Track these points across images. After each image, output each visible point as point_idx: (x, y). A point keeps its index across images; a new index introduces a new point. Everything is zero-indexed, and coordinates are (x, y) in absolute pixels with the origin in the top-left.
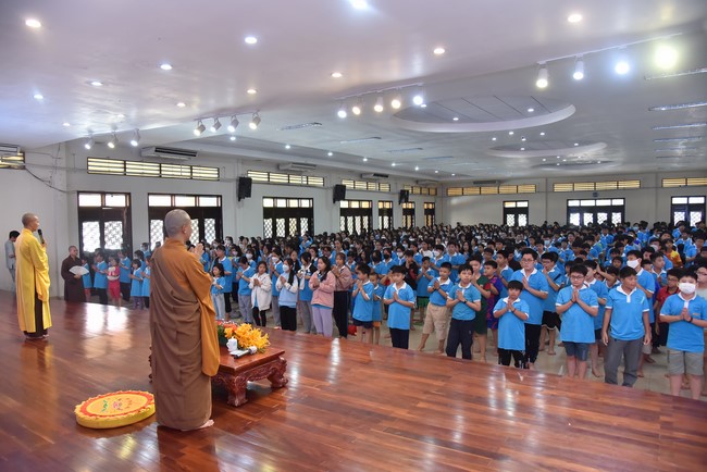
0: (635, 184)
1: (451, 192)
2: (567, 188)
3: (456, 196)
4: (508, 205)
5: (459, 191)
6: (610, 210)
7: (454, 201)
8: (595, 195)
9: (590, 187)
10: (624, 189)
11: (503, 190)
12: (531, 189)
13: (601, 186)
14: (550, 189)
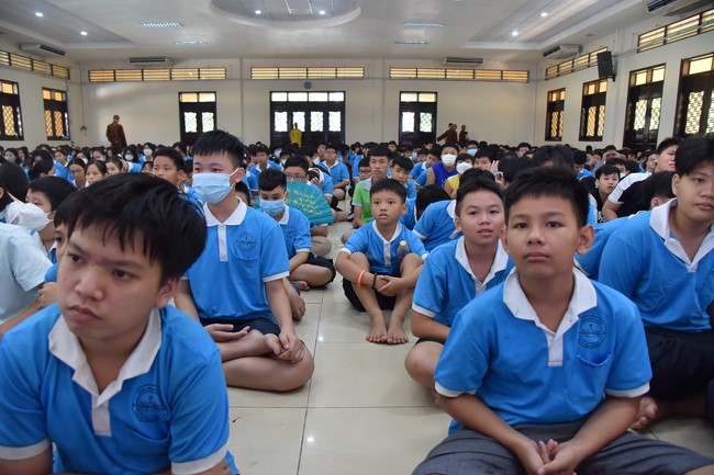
0: (358, 73)
1: (95, 76)
2: (271, 74)
3: (104, 83)
4: (187, 98)
5: (109, 75)
6: (326, 108)
7: (103, 92)
8: (308, 86)
9: (300, 74)
10: (344, 78)
11: (178, 74)
12: (219, 74)
13: (315, 73)
14: (246, 76)
